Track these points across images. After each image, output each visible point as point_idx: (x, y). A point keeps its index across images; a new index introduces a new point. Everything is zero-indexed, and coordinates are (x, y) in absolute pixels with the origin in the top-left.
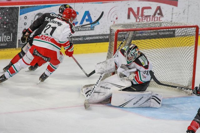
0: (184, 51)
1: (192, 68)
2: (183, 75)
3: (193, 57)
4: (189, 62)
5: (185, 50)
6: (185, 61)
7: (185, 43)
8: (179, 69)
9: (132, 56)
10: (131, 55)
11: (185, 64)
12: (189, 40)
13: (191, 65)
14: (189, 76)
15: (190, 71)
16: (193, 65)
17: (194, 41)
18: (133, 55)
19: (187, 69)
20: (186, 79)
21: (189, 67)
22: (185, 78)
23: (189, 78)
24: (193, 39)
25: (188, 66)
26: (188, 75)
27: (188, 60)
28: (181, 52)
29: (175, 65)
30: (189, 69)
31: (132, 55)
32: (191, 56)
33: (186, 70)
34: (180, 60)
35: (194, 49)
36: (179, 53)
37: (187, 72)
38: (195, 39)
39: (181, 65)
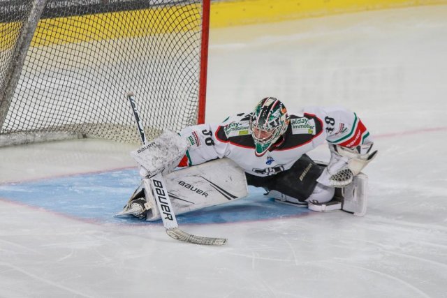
0: (174, 42)
1: (195, 87)
2: (173, 104)
3: (198, 57)
4: (187, 69)
5: (177, 39)
6: (176, 68)
7: (177, 22)
8: (162, 88)
9: (274, 126)
10: (270, 124)
11: (177, 76)
12: (187, 14)
13: (193, 77)
14: (188, 107)
15: (191, 95)
16: (198, 79)
17: (199, 16)
18: (276, 124)
19: (182, 89)
20: (181, 116)
21: (188, 85)
22: (178, 113)
23: (187, 111)
24: (196, 11)
25: (185, 81)
26: (184, 104)
27: (184, 65)
28: (167, 45)
29: (153, 79)
30: (186, 89)
31: (272, 124)
32: (191, 55)
33: (180, 92)
34: (164, 66)
35: (199, 35)
36: (161, 48)
37: (183, 97)
38: (201, 10)
39: (168, 79)
